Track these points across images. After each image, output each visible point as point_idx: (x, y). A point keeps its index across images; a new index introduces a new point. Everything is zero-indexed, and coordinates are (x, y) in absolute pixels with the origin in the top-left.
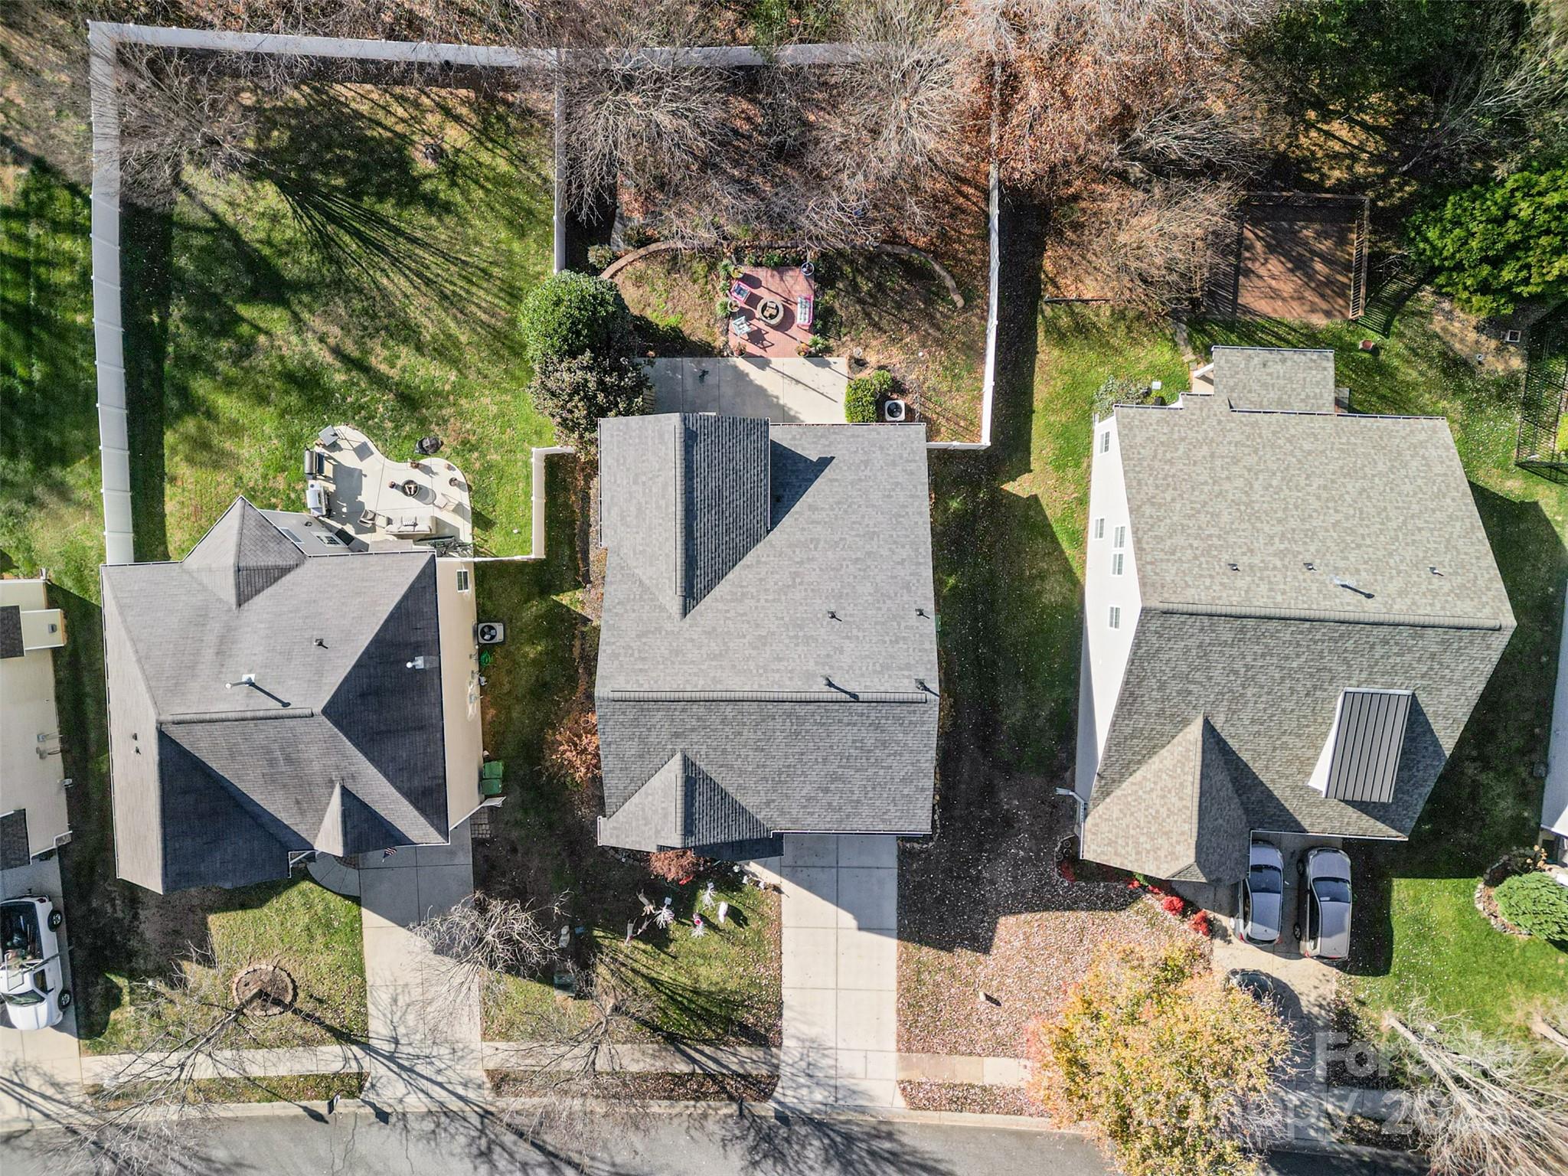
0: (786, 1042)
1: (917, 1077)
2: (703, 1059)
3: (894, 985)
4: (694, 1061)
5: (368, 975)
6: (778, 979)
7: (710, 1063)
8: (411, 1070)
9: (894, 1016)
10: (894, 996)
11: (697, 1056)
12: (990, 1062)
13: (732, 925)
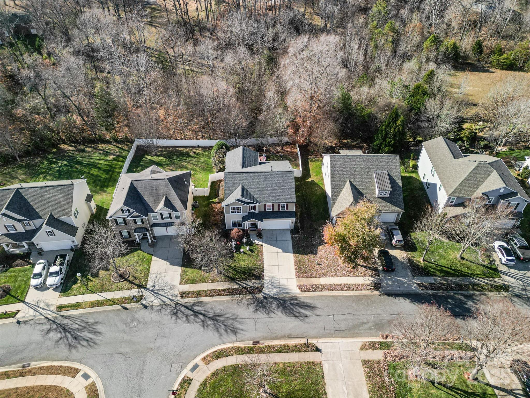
0: (265, 278)
1: (302, 284)
2: (242, 284)
3: (294, 264)
4: (240, 285)
5: (150, 271)
6: (262, 264)
7: (244, 285)
8: (158, 293)
9: (294, 270)
10: (294, 266)
11: (240, 283)
12: (321, 279)
13: (250, 253)
